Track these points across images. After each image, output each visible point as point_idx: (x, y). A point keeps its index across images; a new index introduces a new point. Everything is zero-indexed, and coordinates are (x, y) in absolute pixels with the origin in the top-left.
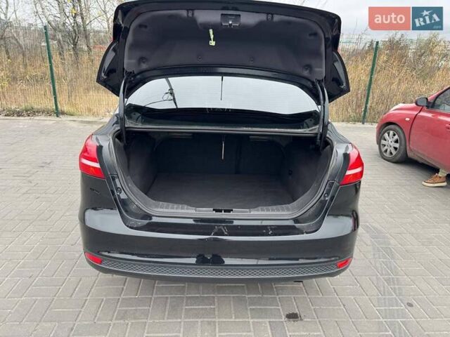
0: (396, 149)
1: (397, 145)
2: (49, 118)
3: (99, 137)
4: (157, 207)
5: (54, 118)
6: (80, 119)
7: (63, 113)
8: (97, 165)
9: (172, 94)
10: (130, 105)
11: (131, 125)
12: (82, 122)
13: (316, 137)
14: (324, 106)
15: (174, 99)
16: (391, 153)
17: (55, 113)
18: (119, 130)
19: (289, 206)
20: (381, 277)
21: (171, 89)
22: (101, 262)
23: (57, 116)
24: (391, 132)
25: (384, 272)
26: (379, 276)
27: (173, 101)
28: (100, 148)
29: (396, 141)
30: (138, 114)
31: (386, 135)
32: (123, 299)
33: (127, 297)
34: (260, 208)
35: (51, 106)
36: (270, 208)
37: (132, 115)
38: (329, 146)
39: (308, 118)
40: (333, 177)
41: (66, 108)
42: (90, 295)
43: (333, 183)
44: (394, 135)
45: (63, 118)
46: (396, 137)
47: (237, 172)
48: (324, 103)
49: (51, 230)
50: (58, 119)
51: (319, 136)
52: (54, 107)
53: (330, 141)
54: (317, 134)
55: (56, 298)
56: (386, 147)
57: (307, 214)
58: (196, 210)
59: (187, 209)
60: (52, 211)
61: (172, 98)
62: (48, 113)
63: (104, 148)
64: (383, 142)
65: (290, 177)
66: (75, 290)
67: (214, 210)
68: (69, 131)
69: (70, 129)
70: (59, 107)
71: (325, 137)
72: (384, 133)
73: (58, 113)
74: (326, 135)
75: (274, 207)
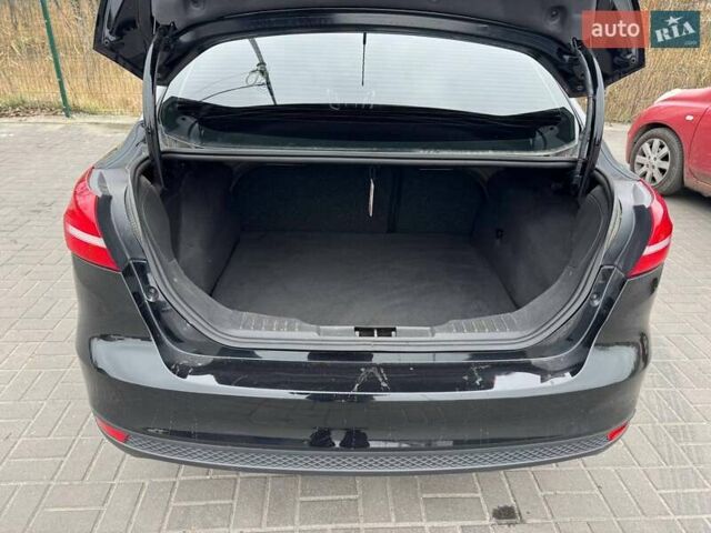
0: (662, 171)
1: (666, 165)
2: (52, 119)
3: (107, 174)
4: (236, 325)
5: (61, 120)
6: (108, 121)
7: (78, 110)
8: (99, 242)
9: (263, 72)
10: (173, 100)
11: (175, 148)
12: (110, 126)
13: (572, 168)
14: (594, 101)
15: (268, 83)
16: (653, 179)
17: (64, 110)
18: (147, 158)
19: (513, 316)
20: (661, 425)
21: (262, 63)
22: (126, 441)
23: (68, 116)
24: (657, 142)
25: (665, 415)
26: (657, 424)
27: (265, 88)
28: (104, 203)
29: (665, 158)
30: (190, 120)
31: (646, 146)
32: (182, 483)
33: (189, 478)
34: (452, 323)
35: (56, 97)
36: (473, 321)
37: (179, 121)
38: (598, 188)
39: (546, 124)
40: (610, 259)
41: (82, 102)
42: (119, 475)
43: (610, 271)
44: (662, 146)
45: (77, 119)
46: (665, 150)
47: (392, 230)
48: (595, 93)
49: (48, 338)
50: (69, 121)
51: (580, 165)
52: (61, 100)
53: (601, 177)
54: (575, 161)
55: (53, 483)
56: (644, 169)
57: (554, 339)
58: (319, 332)
59: (301, 329)
60: (51, 299)
61: (264, 81)
62: (49, 109)
63: (114, 201)
64: (639, 159)
65: (498, 242)
66: (90, 465)
67: (356, 329)
68: (88, 142)
69: (90, 140)
70: (70, 98)
71: (593, 168)
72: (643, 142)
73: (68, 110)
74: (594, 165)
75: (483, 321)
